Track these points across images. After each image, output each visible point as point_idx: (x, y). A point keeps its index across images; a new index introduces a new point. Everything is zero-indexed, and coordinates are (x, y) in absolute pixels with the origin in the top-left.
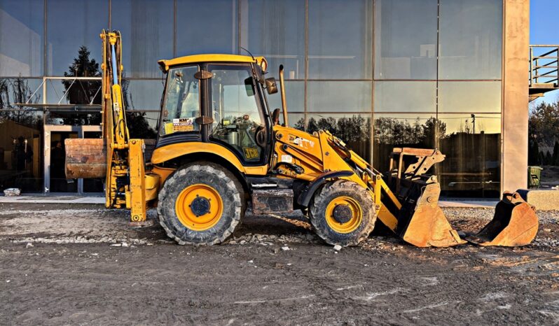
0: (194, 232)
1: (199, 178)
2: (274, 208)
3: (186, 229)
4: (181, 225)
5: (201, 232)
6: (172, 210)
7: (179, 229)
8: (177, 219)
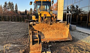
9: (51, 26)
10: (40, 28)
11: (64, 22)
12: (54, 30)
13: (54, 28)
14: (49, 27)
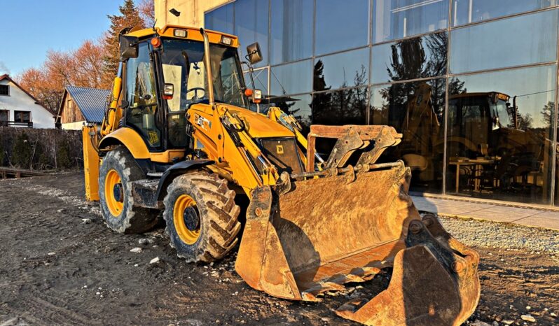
0: (113, 217)
1: (111, 163)
2: (146, 201)
3: (109, 213)
4: (107, 208)
5: (115, 218)
6: (103, 193)
7: (106, 212)
8: (105, 203)
9: (349, 187)
10: (304, 207)
11: (393, 164)
12: (351, 206)
13: (354, 199)
14: (337, 195)
